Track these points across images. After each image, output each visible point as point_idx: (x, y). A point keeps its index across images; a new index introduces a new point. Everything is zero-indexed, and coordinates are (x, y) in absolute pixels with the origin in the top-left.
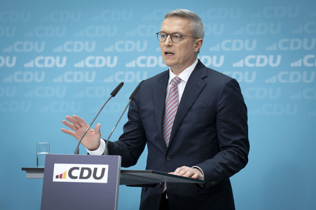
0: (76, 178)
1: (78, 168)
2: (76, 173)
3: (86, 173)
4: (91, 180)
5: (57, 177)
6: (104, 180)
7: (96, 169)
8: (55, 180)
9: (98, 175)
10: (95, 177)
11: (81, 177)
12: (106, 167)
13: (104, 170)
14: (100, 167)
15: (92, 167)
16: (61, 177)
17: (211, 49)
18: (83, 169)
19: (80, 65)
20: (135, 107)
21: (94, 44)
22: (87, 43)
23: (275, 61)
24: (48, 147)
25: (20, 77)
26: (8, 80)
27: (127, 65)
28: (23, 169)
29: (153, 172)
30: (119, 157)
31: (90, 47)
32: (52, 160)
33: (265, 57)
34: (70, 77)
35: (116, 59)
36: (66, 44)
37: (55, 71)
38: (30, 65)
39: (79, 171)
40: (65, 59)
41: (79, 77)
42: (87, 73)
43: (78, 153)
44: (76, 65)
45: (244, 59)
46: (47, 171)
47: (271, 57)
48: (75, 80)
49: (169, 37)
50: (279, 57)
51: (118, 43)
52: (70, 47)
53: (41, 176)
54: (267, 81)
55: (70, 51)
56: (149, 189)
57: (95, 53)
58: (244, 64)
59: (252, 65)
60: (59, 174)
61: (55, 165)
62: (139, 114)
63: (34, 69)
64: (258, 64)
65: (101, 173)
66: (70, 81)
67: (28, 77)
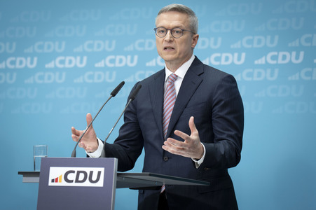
0: (72, 181)
1: (73, 172)
2: (72, 177)
3: (82, 177)
4: (87, 184)
5: (53, 181)
6: (100, 184)
7: (91, 173)
8: (50, 184)
9: (94, 178)
10: (91, 181)
11: (77, 181)
12: (102, 170)
13: (99, 173)
14: (96, 170)
15: (88, 170)
16: (57, 181)
17: (232, 46)
18: (79, 172)
19: (100, 64)
20: (132, 108)
21: (114, 43)
22: (107, 42)
23: (297, 58)
24: (45, 150)
25: (41, 78)
26: (30, 81)
27: (147, 64)
28: (20, 173)
29: (150, 175)
30: (116, 160)
31: (110, 46)
32: (48, 163)
33: (287, 54)
34: (91, 77)
35: (136, 58)
36: (87, 43)
37: (76, 72)
38: (51, 65)
39: (75, 174)
40: (85, 59)
41: (99, 77)
42: (108, 73)
43: (75, 156)
44: (97, 65)
45: (266, 56)
46: (43, 175)
47: (294, 54)
48: (96, 81)
49: (169, 32)
50: (302, 54)
51: (138, 42)
52: (91, 46)
53: (37, 180)
54: (290, 78)
55: (90, 50)
56: (147, 192)
57: (115, 53)
58: (266, 61)
59: (275, 62)
60: (55, 178)
61: (51, 168)
62: (136, 114)
63: (55, 69)
64: (280, 61)
65: (97, 176)
66: (91, 81)
67: (49, 78)
